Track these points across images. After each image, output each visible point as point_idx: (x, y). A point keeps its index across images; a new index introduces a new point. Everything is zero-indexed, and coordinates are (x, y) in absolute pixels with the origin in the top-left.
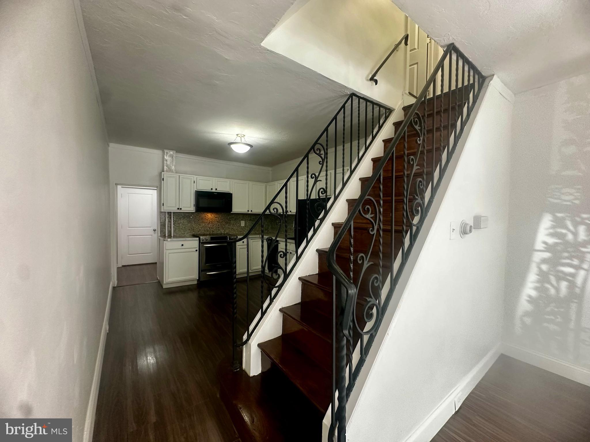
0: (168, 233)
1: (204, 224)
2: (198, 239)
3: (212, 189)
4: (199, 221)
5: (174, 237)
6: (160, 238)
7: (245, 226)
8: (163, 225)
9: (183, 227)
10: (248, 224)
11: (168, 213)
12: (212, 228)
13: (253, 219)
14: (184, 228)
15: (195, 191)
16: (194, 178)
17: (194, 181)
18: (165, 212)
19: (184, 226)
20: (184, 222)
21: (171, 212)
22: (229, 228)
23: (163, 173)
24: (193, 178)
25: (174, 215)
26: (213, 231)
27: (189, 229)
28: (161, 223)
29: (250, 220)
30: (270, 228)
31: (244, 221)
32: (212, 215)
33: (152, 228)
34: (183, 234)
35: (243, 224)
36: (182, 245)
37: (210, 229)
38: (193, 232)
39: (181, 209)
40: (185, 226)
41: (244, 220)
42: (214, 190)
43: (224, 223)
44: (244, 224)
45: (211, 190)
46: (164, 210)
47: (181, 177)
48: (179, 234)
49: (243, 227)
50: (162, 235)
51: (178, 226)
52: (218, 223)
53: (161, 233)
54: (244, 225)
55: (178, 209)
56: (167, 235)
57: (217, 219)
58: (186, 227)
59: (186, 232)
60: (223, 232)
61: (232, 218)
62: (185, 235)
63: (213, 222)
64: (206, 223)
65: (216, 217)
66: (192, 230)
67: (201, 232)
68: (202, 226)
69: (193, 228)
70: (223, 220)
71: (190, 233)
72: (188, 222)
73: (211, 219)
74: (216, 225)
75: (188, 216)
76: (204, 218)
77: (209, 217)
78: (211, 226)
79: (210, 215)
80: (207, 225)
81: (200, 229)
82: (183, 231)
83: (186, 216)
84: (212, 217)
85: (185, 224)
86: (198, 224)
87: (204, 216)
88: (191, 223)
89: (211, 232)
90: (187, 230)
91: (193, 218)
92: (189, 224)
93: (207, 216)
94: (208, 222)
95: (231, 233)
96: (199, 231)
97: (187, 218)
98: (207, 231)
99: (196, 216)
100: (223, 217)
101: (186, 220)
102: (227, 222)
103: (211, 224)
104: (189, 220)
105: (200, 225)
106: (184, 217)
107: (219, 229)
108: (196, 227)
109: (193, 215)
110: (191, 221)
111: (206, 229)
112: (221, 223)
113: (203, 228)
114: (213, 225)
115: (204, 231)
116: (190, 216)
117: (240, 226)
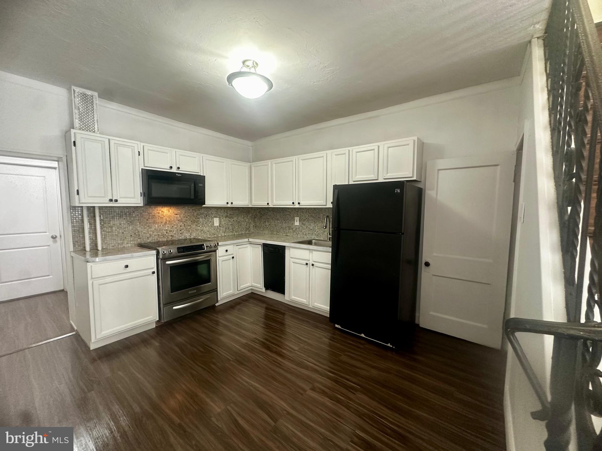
0: (90, 245)
1: (156, 226)
2: (154, 252)
3: (171, 167)
4: (147, 221)
5: (107, 252)
6: (73, 254)
7: (220, 225)
8: (79, 231)
9: (119, 232)
10: (223, 223)
11: (89, 208)
12: (170, 231)
13: (230, 215)
14: (121, 233)
15: (141, 170)
16: (138, 146)
17: (139, 152)
18: (82, 207)
19: (121, 231)
20: (120, 224)
21: (94, 207)
22: (197, 230)
23: (73, 131)
24: (136, 146)
25: (100, 213)
26: (172, 236)
28: (73, 226)
29: (226, 217)
30: (252, 226)
31: (218, 219)
32: (170, 210)
33: (49, 234)
34: (119, 244)
35: (216, 222)
36: (127, 266)
37: (167, 233)
38: (139, 240)
39: (116, 201)
40: (123, 231)
41: (217, 217)
42: (174, 170)
43: (189, 223)
44: (218, 223)
45: (169, 168)
46: (80, 203)
47: (112, 143)
48: (113, 245)
49: (217, 226)
50: (77, 250)
51: (110, 230)
52: (180, 222)
53: (74, 245)
54: (218, 225)
55: (111, 200)
56: (88, 248)
57: (178, 216)
58: (125, 233)
59: (125, 241)
60: (188, 236)
61: (200, 214)
62: (123, 245)
63: (172, 221)
64: (160, 223)
65: (177, 213)
66: (137, 237)
67: (152, 239)
68: (153, 229)
69: (139, 233)
70: (187, 219)
71: (134, 242)
72: (128, 222)
73: (168, 216)
74: (177, 226)
75: (128, 214)
76: (156, 216)
77: (164, 213)
78: (169, 228)
79: (166, 210)
80: (162, 227)
81: (150, 233)
82: (120, 239)
83: (125, 213)
84: (169, 213)
85: (123, 228)
86: (146, 226)
87: (156, 213)
88: (133, 224)
89: (170, 237)
90: (127, 237)
91: (138, 217)
92: (131, 226)
93: (161, 211)
94: (163, 222)
95: (200, 236)
96: (149, 237)
97: (126, 217)
98: (162, 236)
99: (141, 212)
100: (187, 213)
101: (124, 221)
102: (194, 220)
103: (168, 225)
104: (130, 221)
105: (150, 227)
106: (120, 215)
107: (182, 232)
108: (144, 231)
109: (137, 212)
110: (134, 222)
111: (160, 233)
112: (184, 223)
113: (155, 232)
114: (173, 227)
115: (157, 237)
116: (132, 214)
117: (213, 226)
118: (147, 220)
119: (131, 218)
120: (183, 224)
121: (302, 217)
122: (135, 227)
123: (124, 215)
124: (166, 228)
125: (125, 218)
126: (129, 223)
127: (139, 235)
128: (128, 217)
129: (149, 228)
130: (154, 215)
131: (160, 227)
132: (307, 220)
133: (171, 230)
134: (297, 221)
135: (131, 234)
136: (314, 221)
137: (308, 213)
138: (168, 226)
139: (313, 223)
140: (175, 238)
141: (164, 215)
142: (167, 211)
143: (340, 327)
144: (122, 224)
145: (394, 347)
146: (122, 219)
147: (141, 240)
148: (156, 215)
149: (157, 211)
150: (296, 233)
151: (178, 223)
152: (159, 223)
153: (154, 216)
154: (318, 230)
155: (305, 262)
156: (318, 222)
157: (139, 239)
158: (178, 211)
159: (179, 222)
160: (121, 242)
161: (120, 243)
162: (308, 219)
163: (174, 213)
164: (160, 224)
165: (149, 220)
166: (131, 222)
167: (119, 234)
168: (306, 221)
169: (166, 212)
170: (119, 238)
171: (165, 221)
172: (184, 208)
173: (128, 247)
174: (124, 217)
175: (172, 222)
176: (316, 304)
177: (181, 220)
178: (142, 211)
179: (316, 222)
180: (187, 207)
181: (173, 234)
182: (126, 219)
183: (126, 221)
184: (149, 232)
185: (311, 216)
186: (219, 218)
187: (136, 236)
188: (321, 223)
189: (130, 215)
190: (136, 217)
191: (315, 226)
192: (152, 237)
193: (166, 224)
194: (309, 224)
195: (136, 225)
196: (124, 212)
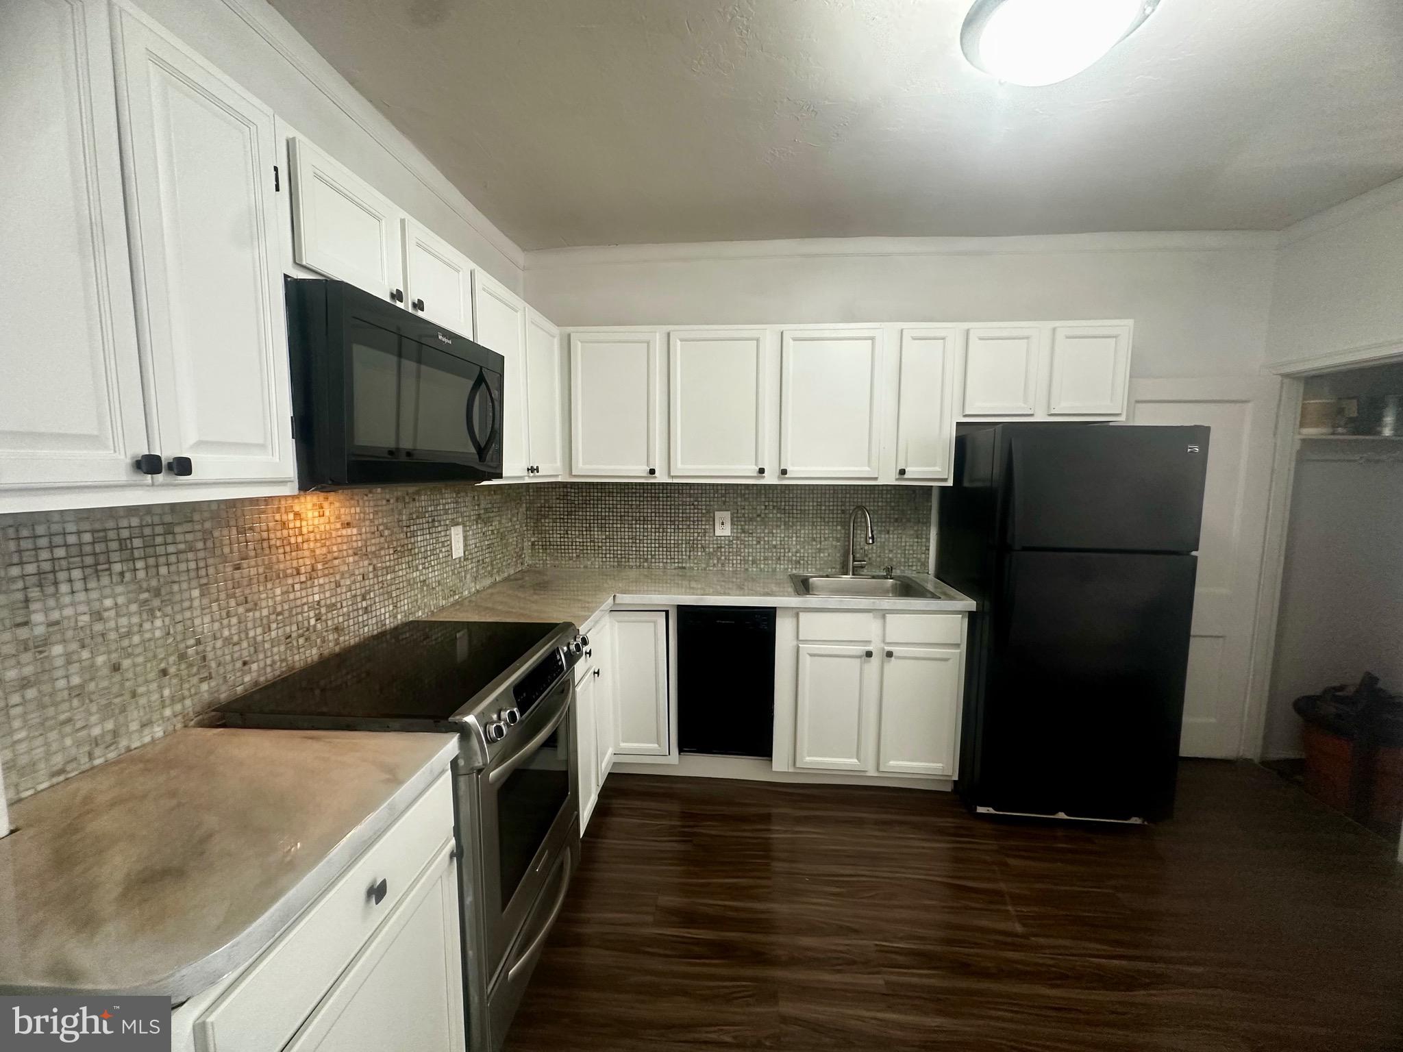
1: (278, 590)
3: (397, 296)
4: (237, 574)
7: (465, 553)
9: (90, 671)
10: (472, 543)
12: (330, 608)
13: (486, 511)
14: (104, 672)
19: (100, 660)
20: (98, 616)
22: (411, 585)
26: (336, 629)
27: (164, 672)
29: (478, 519)
30: (527, 544)
31: (460, 530)
32: (326, 505)
35: (457, 543)
37: (318, 618)
38: (205, 687)
39: (182, 466)
40: (114, 657)
41: (459, 524)
43: (388, 559)
44: (462, 547)
45: (389, 299)
49: (460, 558)
52: (361, 558)
54: (461, 553)
57: (355, 531)
58: (126, 663)
60: (387, 615)
61: (418, 518)
62: (123, 743)
63: (336, 559)
64: (292, 575)
65: (348, 519)
66: (195, 669)
67: (262, 664)
68: (265, 612)
69: (201, 648)
70: (382, 539)
71: (178, 707)
72: (145, 596)
73: (318, 537)
74: (353, 578)
75: (137, 543)
76: (272, 542)
77: (304, 523)
78: (324, 592)
79: (309, 506)
80: (298, 594)
81: (251, 634)
82: (99, 710)
83: (120, 540)
84: (322, 520)
85: (113, 636)
86: (232, 602)
87: (271, 524)
88: (173, 603)
89: (331, 637)
90: (141, 690)
91: (191, 556)
92: (158, 614)
93: (291, 516)
94: (303, 570)
95: (419, 608)
96: (250, 655)
97: (131, 564)
98: (301, 641)
99: (208, 525)
100: (383, 517)
101: (119, 589)
102: (402, 542)
103: (321, 581)
104: (154, 583)
105: (249, 606)
106: (95, 554)
107: (369, 602)
108: (226, 633)
109: (188, 527)
110: (176, 587)
111: (294, 628)
112: (375, 561)
113: (274, 626)
114: (338, 585)
115: (282, 648)
116: (159, 540)
117: (450, 558)
118: (238, 567)
119: (157, 566)
120: (371, 568)
121: (743, 511)
122: (179, 617)
123: (115, 557)
124: (317, 598)
125: (122, 574)
126: (146, 601)
127: (204, 658)
128: (140, 564)
129: (248, 611)
130: (265, 535)
131: (292, 596)
132: (758, 519)
133: (333, 600)
134: (723, 524)
135: (163, 665)
136: (785, 522)
137: (763, 500)
138: (320, 585)
139: (783, 527)
140: (347, 638)
141: (305, 530)
142: (316, 514)
143: (991, 811)
144: (106, 614)
145: (1146, 823)
146: (105, 580)
147: (213, 684)
148: (272, 536)
149: (278, 517)
150: (719, 559)
151: (354, 562)
152: (286, 576)
153: (265, 544)
154: (798, 547)
155: (861, 649)
156: (799, 523)
157: (202, 680)
158: (353, 511)
159: (357, 558)
160: (110, 725)
161: (103, 735)
162: (763, 516)
163: (338, 517)
164: (290, 581)
165: (245, 563)
166: (157, 593)
167: (92, 679)
168: (755, 523)
169: (310, 514)
170: (94, 708)
171: (308, 562)
172: (370, 492)
173: (153, 741)
174: (117, 567)
175: (336, 562)
176: (892, 763)
177: (364, 550)
178: (212, 518)
179: (791, 524)
180: (379, 490)
181: (341, 619)
182: (128, 576)
183: (132, 587)
184: (246, 631)
185: (774, 507)
186: (465, 526)
187: (191, 665)
188: (810, 528)
189: (150, 551)
190: (182, 557)
191: (788, 537)
192: (261, 656)
193: (314, 574)
194: (766, 531)
195: (186, 604)
196: (112, 535)
